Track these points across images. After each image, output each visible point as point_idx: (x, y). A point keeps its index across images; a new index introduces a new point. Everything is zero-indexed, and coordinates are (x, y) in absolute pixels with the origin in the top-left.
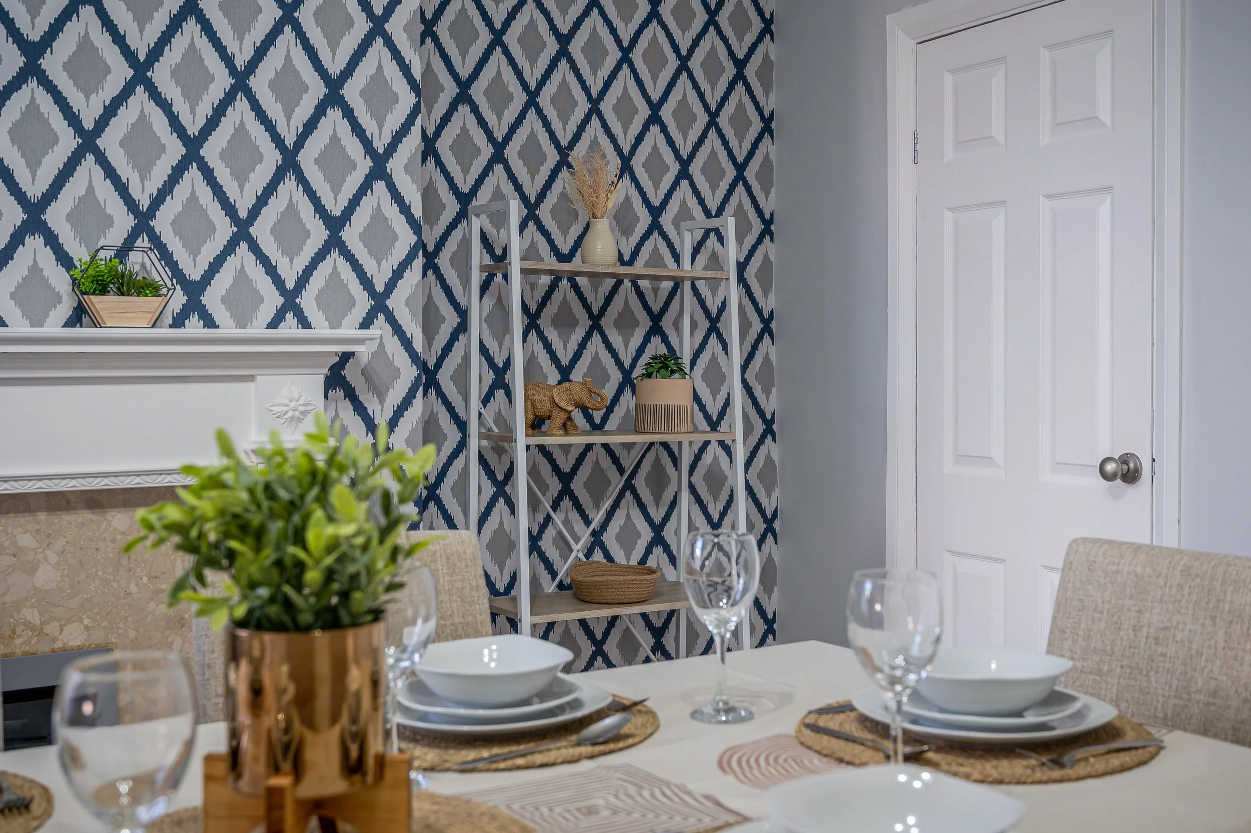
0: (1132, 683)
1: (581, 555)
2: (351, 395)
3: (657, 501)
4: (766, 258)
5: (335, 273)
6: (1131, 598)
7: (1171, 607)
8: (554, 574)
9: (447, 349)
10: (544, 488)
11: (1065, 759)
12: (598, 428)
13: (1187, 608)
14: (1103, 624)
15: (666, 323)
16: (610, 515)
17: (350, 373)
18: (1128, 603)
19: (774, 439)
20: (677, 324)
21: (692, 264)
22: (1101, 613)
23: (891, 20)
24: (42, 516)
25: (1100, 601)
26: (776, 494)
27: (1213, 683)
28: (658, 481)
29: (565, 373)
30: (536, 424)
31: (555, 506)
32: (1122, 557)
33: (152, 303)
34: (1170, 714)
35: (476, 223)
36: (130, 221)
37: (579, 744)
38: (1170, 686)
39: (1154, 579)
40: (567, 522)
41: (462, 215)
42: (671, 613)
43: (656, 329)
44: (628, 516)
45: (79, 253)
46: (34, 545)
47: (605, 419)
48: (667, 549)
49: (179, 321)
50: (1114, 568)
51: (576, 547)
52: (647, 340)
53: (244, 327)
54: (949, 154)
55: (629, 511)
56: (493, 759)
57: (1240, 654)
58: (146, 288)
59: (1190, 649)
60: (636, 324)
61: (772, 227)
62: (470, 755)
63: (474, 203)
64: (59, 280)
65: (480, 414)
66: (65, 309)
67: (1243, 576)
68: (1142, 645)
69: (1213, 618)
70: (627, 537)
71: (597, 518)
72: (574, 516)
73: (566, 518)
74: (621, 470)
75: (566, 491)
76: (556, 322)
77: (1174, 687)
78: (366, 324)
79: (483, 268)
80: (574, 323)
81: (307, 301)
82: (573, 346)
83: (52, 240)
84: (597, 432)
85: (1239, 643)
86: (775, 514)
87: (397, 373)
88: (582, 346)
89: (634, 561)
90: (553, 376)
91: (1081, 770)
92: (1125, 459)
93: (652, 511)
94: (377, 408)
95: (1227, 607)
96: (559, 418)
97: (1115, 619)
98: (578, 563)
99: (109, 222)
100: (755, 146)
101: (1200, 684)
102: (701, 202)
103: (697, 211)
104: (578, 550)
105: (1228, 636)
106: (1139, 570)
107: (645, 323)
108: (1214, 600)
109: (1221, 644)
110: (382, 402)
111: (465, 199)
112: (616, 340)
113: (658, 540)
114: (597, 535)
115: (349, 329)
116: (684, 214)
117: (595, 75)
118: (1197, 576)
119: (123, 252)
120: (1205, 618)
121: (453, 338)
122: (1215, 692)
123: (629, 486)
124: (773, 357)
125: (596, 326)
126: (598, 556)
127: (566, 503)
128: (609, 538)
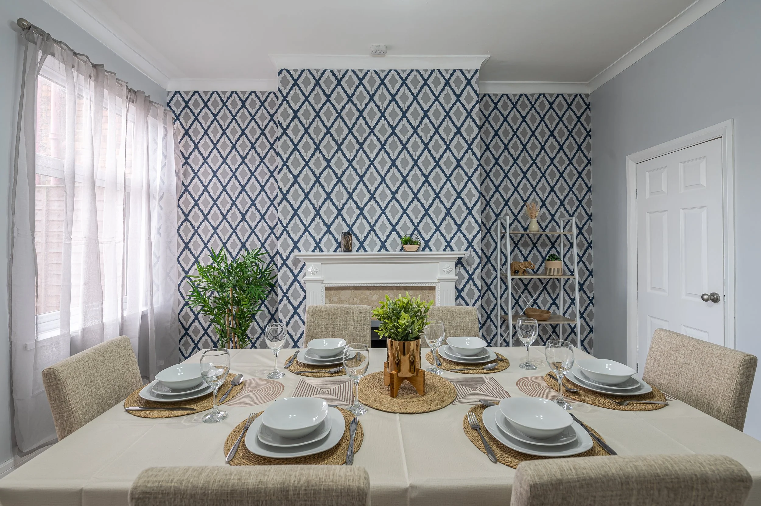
0: (673, 378)
1: (530, 306)
2: (463, 266)
3: (554, 293)
4: (589, 226)
5: (459, 237)
6: (674, 351)
7: (688, 357)
8: (522, 310)
9: (493, 253)
10: (519, 288)
11: (625, 403)
12: (535, 273)
13: (693, 359)
14: (664, 358)
15: (556, 245)
16: (539, 295)
17: (462, 261)
18: (673, 353)
19: (592, 277)
20: (559, 245)
21: (564, 230)
22: (664, 354)
23: (627, 157)
24: (395, 291)
25: (664, 350)
26: (593, 292)
27: (701, 385)
28: (554, 287)
29: (526, 259)
30: (515, 272)
31: (523, 293)
32: (672, 337)
33: (417, 246)
34: (685, 392)
35: (499, 222)
36: (413, 228)
37: (483, 369)
38: (686, 383)
39: (682, 347)
40: (526, 297)
41: (496, 220)
42: (557, 325)
43: (553, 246)
44: (545, 296)
45: (403, 235)
46: (393, 297)
47: (537, 270)
48: (557, 306)
49: (423, 250)
50: (669, 341)
51: (528, 304)
52: (550, 249)
53: (438, 251)
54: (648, 196)
55: (545, 295)
56: (460, 370)
57: (712, 378)
58: (416, 243)
59: (693, 372)
60: (547, 245)
61: (591, 217)
62: (455, 367)
63: (500, 216)
64: (399, 241)
65: (501, 269)
66: (399, 248)
67: (714, 352)
68: (677, 367)
69: (702, 364)
70: (544, 302)
71: (535, 296)
72: (528, 295)
73: (526, 296)
74: (542, 284)
75: (526, 289)
76: (523, 245)
77: (687, 384)
78: (466, 250)
79: (501, 233)
80: (528, 245)
81: (453, 244)
82: (528, 251)
83: (397, 233)
84: (535, 274)
85: (711, 374)
86: (593, 298)
87: (474, 261)
88: (531, 251)
89: (546, 309)
90: (522, 259)
91: (628, 407)
92: (713, 294)
93: (552, 295)
94: (470, 269)
95: (708, 361)
96: (521, 271)
97: (668, 357)
98: (529, 308)
99: (409, 228)
100: (585, 195)
101: (696, 384)
102: (567, 212)
103: (566, 214)
104: (529, 304)
105: (708, 371)
106: (677, 343)
107: (550, 245)
108: (703, 358)
109: (705, 373)
110: (471, 268)
111: (497, 216)
112: (541, 249)
113: (554, 303)
114: (535, 301)
115: (462, 252)
116: (562, 215)
117: (534, 181)
118: (698, 349)
119: (411, 235)
120: (699, 363)
121: (495, 249)
122: (702, 388)
123: (545, 288)
124: (592, 254)
125: (535, 246)
126: (535, 307)
127: (526, 292)
128: (539, 302)
